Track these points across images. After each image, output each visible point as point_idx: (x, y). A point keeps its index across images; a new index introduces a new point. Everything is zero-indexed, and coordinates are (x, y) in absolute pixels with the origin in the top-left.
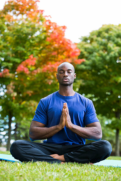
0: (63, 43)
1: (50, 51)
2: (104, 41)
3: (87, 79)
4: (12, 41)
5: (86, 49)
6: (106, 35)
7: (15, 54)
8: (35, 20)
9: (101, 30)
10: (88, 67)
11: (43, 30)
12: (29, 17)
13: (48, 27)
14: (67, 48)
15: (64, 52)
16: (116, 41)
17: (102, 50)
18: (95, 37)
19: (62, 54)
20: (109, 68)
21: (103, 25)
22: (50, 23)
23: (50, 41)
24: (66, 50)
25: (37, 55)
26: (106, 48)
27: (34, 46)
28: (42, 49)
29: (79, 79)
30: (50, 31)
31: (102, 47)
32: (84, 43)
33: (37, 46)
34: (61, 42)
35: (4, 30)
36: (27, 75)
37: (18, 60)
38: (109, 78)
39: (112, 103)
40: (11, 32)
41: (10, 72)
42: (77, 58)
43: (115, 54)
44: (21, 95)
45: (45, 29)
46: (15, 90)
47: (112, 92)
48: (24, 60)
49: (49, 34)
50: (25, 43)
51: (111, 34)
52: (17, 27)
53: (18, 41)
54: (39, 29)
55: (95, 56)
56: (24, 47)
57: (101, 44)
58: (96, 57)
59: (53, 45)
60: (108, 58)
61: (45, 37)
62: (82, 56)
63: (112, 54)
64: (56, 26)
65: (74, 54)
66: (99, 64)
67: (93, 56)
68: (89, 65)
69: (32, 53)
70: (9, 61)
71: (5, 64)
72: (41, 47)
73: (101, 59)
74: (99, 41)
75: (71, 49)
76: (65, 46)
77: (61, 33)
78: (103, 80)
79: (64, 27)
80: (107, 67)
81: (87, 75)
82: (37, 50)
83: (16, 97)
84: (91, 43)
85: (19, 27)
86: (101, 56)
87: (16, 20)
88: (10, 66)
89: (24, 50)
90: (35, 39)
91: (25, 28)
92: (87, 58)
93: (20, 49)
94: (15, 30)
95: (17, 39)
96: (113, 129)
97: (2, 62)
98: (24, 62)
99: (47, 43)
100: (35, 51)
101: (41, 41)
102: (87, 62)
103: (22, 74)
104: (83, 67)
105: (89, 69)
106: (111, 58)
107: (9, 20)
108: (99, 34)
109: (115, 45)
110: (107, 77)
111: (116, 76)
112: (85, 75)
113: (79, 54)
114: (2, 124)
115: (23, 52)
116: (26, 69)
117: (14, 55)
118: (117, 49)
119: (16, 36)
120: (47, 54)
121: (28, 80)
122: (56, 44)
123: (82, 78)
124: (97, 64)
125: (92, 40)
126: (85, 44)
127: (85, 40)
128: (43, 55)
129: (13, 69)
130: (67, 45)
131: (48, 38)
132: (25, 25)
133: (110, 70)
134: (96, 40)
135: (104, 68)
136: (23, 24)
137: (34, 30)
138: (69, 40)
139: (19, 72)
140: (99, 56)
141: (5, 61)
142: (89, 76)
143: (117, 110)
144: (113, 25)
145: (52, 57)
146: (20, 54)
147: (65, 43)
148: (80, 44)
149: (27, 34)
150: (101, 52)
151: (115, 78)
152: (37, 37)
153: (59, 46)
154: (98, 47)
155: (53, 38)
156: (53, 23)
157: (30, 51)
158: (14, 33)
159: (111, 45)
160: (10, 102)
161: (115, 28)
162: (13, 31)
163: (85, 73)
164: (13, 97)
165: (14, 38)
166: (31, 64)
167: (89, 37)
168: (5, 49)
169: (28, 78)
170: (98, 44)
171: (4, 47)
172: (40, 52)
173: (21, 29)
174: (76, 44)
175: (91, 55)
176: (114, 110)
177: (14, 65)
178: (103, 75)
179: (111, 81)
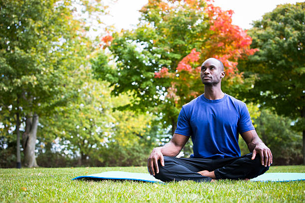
0: (230, 31)
1: (216, 42)
2: (280, 24)
3: (264, 73)
4: (169, 34)
5: (259, 36)
6: (282, 17)
7: (174, 49)
8: (195, 5)
9: (275, 12)
10: (263, 58)
11: (204, 18)
12: (188, 3)
13: (211, 13)
14: (236, 37)
15: (232, 41)
16: (294, 24)
17: (279, 37)
18: (269, 21)
19: (230, 43)
20: (288, 57)
21: (278, 6)
22: (212, 8)
23: (215, 30)
24: (235, 40)
25: (201, 48)
26: (283, 34)
27: (196, 37)
28: (206, 40)
29: (253, 73)
30: (214, 18)
31: (278, 32)
32: (257, 28)
33: (200, 37)
34: (228, 30)
35: (159, 21)
36: (190, 73)
37: (178, 56)
38: (291, 69)
39: (296, 100)
40: (167, 23)
41: (169, 72)
42: (249, 47)
43: (293, 40)
44: (185, 98)
45: (207, 16)
46: (178, 93)
47: (293, 86)
48: (185, 55)
49: (212, 22)
50: (184, 35)
51: (288, 16)
52: (173, 16)
53: (176, 32)
54: (200, 16)
55: (271, 44)
56: (184, 40)
57: (277, 29)
58: (272, 45)
59: (218, 34)
60: (286, 44)
61: (208, 26)
62: (254, 45)
63: (290, 39)
64: (220, 11)
65: (244, 43)
66: (276, 53)
67: (267, 44)
68: (264, 55)
69: (194, 47)
70: (167, 58)
71: (163, 62)
72: (205, 38)
73: (278, 46)
74: (274, 26)
75: (240, 37)
76: (233, 34)
77: (227, 19)
78: (284, 72)
79: (230, 12)
80: (286, 56)
81: (264, 67)
82: (200, 42)
83: (179, 101)
84: (265, 28)
85: (176, 16)
86: (278, 43)
87: (172, 8)
88: (169, 63)
89: (184, 43)
90: (196, 28)
91: (183, 17)
92: (261, 47)
93: (180, 42)
94: (171, 20)
95: (174, 30)
96: (298, 131)
97: (159, 59)
98: (185, 58)
99: (212, 32)
100: (198, 43)
101: (204, 31)
102: (262, 52)
103: (184, 72)
104: (257, 58)
105: (264, 60)
106: (289, 45)
107: (163, 8)
108: (274, 17)
109: (293, 29)
110: (287, 69)
111: (298, 66)
112: (261, 68)
113: (251, 42)
114: (167, 134)
115: (183, 45)
116: (188, 66)
117: (172, 50)
118: (296, 33)
119: (173, 27)
120: (213, 46)
121: (192, 79)
122: (222, 32)
123: (257, 72)
124: (273, 54)
125: (265, 25)
126: (258, 30)
127: (258, 25)
128: (208, 47)
129: (174, 67)
130: (235, 33)
131: (212, 27)
132: (183, 13)
133: (290, 60)
134: (271, 25)
135: (282, 58)
136: (180, 12)
137: (194, 18)
138: (237, 26)
139: (180, 71)
140: (275, 44)
141: (162, 58)
142: (265, 69)
143: (302, 108)
144: (289, 5)
145: (218, 49)
146: (180, 48)
147: (233, 31)
148: (251, 31)
149: (186, 24)
150: (277, 38)
151: (297, 69)
152: (198, 26)
153: (226, 35)
154: (273, 33)
155: (218, 25)
156: (216, 8)
157: (191, 43)
158: (171, 24)
159: (288, 29)
160: (172, 107)
161: (292, 8)
162: (169, 21)
163: (261, 65)
164: (176, 101)
165: (171, 30)
166: (194, 59)
167: (262, 22)
168: (161, 44)
169: (192, 77)
170: (273, 28)
171: (160, 41)
172: (204, 43)
173: (178, 18)
174: (246, 31)
175: (266, 43)
176: (299, 108)
177: (173, 62)
178: (281, 66)
179: (294, 72)
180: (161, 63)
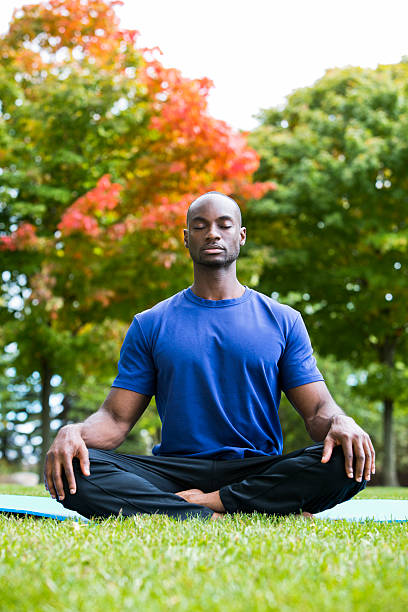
0: (203, 135)
1: (164, 162)
2: (334, 120)
3: (285, 245)
4: (41, 135)
5: (276, 150)
6: (340, 101)
7: (53, 176)
8: (111, 62)
9: (322, 87)
10: (287, 207)
11: (136, 96)
12: (92, 54)
13: (155, 85)
14: (217, 148)
15: (206, 161)
16: (370, 120)
17: (330, 151)
18: (303, 111)
19: (201, 167)
20: (352, 205)
21: (328, 71)
22: (158, 70)
23: (162, 129)
24: (215, 156)
25: (123, 175)
26: (340, 146)
27: (112, 147)
28: (138, 156)
29: (259, 247)
30: (162, 97)
31: (327, 141)
32: (271, 129)
33: (121, 148)
34: (197, 130)
35: (13, 99)
36: (93, 241)
37: (61, 195)
38: (354, 238)
39: (367, 318)
40: (37, 105)
41: (38, 234)
42: (250, 178)
43: (368, 162)
44: (76, 305)
45: (144, 91)
46: (57, 291)
47: (364, 283)
48: (82, 192)
49: (158, 107)
50: (82, 138)
51: (354, 98)
52: (54, 87)
53: (60, 132)
54: (125, 91)
55: (308, 172)
56: (79, 151)
57: (324, 133)
58: (310, 174)
59: (171, 140)
60: (348, 174)
61: (146, 118)
62: (264, 173)
63: (360, 161)
64: (178, 80)
65: (239, 166)
66: (320, 195)
67: (298, 172)
68: (288, 200)
69: (106, 171)
70: (33, 199)
71: (22, 208)
72: (135, 150)
73: (326, 178)
74: (316, 123)
75: (229, 152)
76: (211, 142)
77: (196, 100)
78: (337, 245)
79: (205, 83)
80: (345, 204)
81: (285, 231)
82: (122, 159)
83: (60, 312)
84: (291, 128)
85: (62, 88)
86: (327, 169)
87: (51, 65)
88: (38, 213)
89: (78, 159)
90: (115, 124)
91: (81, 91)
92: (280, 178)
93: (70, 157)
94: (49, 99)
95: (55, 126)
96: (373, 399)
97: (11, 201)
98: (82, 201)
99: (154, 135)
100: (116, 163)
101: (135, 129)
102: (283, 191)
103: (77, 237)
104: (270, 206)
105: (288, 213)
106: (357, 175)
107: (28, 67)
108: (317, 100)
109: (368, 133)
110: (347, 236)
111: (374, 230)
112: (277, 232)
113: (255, 165)
114: (20, 401)
115: (77, 166)
116: (89, 222)
117: (48, 177)
118: (375, 145)
119: (52, 118)
120: (156, 171)
121: (98, 257)
122: (181, 136)
123: (269, 244)
124: (313, 196)
125: (294, 120)
126: (273, 133)
127: (274, 119)
128: (141, 173)
129: (50, 224)
130: (216, 140)
131: (155, 120)
132: (80, 82)
133: (357, 213)
134: (309, 120)
135: (335, 208)
136: (73, 77)
137: (109, 94)
138: (223, 124)
139: (67, 232)
140: (320, 171)
141: (20, 198)
142: (289, 236)
143: (382, 341)
144: (358, 70)
145: (171, 179)
146: (68, 173)
147: (210, 132)
148: (256, 134)
149: (87, 110)
150: (325, 156)
151: (373, 238)
152: (120, 117)
153: (191, 145)
154: (314, 143)
155: (172, 117)
156: (168, 71)
157: (99, 162)
158: (47, 109)
159: (355, 133)
160: (43, 328)
161: (367, 77)
162: (42, 101)
163: (278, 225)
164: (52, 311)
165: (48, 125)
166: (103, 204)
167: (287, 111)
168: (18, 160)
169: (98, 251)
170: (314, 130)
171: (16, 153)
172: (132, 164)
173: (68, 93)
174: (244, 134)
175: (294, 169)
176: (373, 339)
177: (49, 210)
178: (332, 229)
179: (361, 248)
180: (19, 211)
